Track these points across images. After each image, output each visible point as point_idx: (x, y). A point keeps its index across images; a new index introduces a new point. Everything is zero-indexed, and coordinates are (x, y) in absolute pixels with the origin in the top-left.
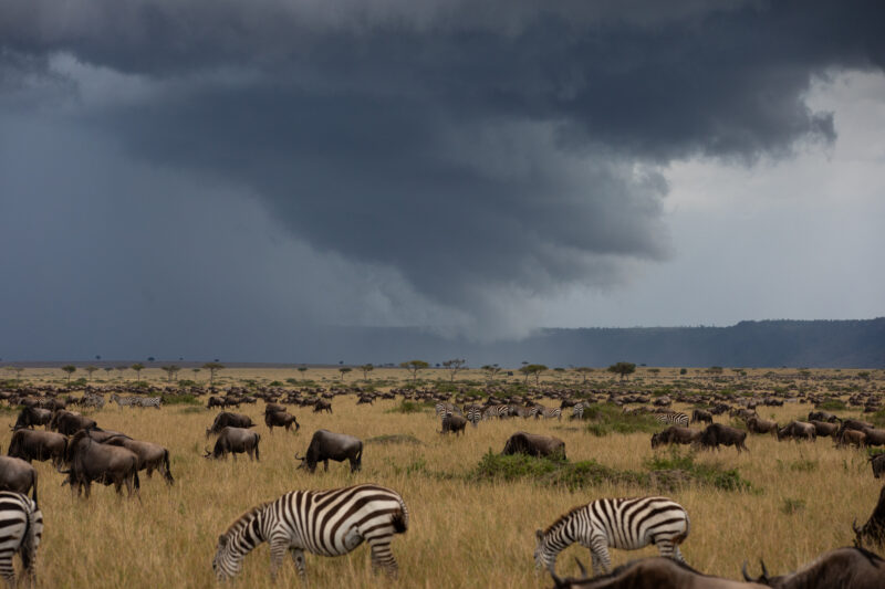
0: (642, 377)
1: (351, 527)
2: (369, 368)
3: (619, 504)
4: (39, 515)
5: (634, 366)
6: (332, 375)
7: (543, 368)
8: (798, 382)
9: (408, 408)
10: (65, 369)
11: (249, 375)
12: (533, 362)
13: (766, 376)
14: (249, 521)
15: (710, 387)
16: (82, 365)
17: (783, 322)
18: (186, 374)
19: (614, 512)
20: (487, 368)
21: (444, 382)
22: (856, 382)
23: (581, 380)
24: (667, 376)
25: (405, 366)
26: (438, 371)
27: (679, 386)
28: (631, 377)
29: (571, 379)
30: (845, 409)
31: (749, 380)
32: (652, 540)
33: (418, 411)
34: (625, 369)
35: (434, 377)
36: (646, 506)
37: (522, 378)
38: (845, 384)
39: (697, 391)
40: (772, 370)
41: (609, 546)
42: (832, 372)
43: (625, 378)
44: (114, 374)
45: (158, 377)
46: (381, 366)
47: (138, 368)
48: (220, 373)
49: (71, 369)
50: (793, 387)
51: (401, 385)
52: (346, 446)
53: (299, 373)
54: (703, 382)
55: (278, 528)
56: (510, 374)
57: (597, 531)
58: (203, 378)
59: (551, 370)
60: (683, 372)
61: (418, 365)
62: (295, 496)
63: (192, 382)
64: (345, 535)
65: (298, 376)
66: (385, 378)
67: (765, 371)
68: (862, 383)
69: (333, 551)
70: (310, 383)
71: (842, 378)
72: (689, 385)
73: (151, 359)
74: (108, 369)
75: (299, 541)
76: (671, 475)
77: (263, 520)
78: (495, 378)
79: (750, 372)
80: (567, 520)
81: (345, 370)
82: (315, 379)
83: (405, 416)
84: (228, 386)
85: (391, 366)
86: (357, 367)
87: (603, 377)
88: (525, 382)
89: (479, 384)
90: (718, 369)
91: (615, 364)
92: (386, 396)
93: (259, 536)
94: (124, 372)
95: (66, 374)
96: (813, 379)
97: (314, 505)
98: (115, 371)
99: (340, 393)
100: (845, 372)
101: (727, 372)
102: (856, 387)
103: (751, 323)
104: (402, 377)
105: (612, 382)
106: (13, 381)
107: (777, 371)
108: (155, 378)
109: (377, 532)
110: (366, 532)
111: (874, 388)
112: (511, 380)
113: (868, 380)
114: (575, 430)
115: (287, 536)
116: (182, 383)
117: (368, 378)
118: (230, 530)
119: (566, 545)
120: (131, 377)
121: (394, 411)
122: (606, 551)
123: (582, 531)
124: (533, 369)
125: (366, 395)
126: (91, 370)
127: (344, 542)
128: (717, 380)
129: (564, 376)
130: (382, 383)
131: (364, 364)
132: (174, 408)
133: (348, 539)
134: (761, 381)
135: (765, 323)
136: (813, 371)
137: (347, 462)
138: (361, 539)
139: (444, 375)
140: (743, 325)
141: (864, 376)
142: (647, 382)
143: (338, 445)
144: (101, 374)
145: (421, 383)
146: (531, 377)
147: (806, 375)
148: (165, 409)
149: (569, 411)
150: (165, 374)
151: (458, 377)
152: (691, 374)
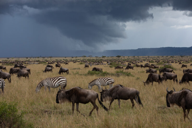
0: (122, 58)
1: (58, 83)
2: (77, 57)
3: (102, 79)
4: (4, 82)
5: (121, 56)
6: (70, 58)
7: (105, 57)
8: (148, 58)
9: (81, 64)
10: (26, 58)
11: (57, 58)
12: (104, 56)
13: (142, 57)
14: (41, 83)
15: (133, 59)
16: (29, 57)
17: (145, 48)
18: (46, 59)
19: (102, 80)
20: (96, 57)
21: (89, 59)
22: (157, 58)
23: (112, 58)
24: (126, 58)
25: (82, 57)
26: (88, 57)
27: (128, 59)
28: (120, 58)
29: (110, 58)
30: (154, 62)
31: (140, 58)
32: (108, 84)
33: (83, 64)
34: (119, 57)
35: (87, 58)
36: (107, 79)
37: (102, 58)
38: (155, 58)
39: (130, 60)
40: (143, 56)
41: (101, 85)
42: (153, 57)
43: (119, 58)
44: (34, 59)
45: (42, 59)
46: (79, 57)
47: (38, 58)
48: (52, 58)
49: (27, 58)
50: (147, 59)
51: (82, 60)
52: (66, 70)
53: (65, 58)
54: (132, 59)
55: (46, 84)
56: (100, 58)
57: (99, 83)
58: (49, 59)
59: (107, 57)
60: (129, 57)
61: (85, 56)
62: (48, 78)
63: (47, 60)
64: (57, 84)
65: (65, 59)
66: (79, 59)
67: (142, 56)
68: (158, 58)
69: (55, 87)
70: (67, 60)
71: (155, 57)
72: (130, 59)
73: (41, 56)
74: (33, 58)
75: (49, 86)
76: (119, 74)
77: (43, 82)
78: (97, 58)
79: (140, 57)
80: (94, 81)
81: (72, 58)
82: (68, 59)
83: (80, 65)
84: (53, 61)
85: (80, 57)
86: (74, 57)
87: (116, 58)
88: (102, 59)
89: (95, 59)
90: (134, 56)
91: (117, 56)
92: (78, 62)
93: (43, 85)
94: (36, 58)
95: (26, 59)
96: (150, 58)
97: (51, 80)
98: (35, 58)
99: (71, 61)
100: (155, 56)
101: (136, 57)
102: (157, 59)
103: (140, 49)
104: (82, 58)
105: (117, 59)
106: (18, 60)
107: (144, 57)
108: (41, 59)
109: (62, 84)
110: (60, 84)
111: (160, 59)
112: (100, 59)
113: (159, 58)
114: (107, 67)
115: (47, 85)
116: (45, 60)
117: (76, 59)
118: (38, 85)
119: (94, 85)
120: (37, 59)
121: (79, 64)
122: (100, 87)
123: (96, 83)
124: (103, 57)
125: (75, 62)
126: (31, 58)
127: (56, 86)
128: (134, 58)
129: (109, 58)
130: (79, 60)
131: (76, 56)
132: (42, 64)
133: (57, 85)
134: (142, 58)
135: (142, 49)
136: (150, 56)
137: (66, 73)
138: (59, 85)
139: (89, 58)
140: (139, 49)
141: (158, 57)
142: (123, 59)
143: (64, 70)
144: (32, 59)
145: (85, 59)
146: (103, 58)
147: (149, 57)
148: (40, 64)
149: (108, 64)
150: (43, 59)
151: (91, 58)
152: (130, 57)
